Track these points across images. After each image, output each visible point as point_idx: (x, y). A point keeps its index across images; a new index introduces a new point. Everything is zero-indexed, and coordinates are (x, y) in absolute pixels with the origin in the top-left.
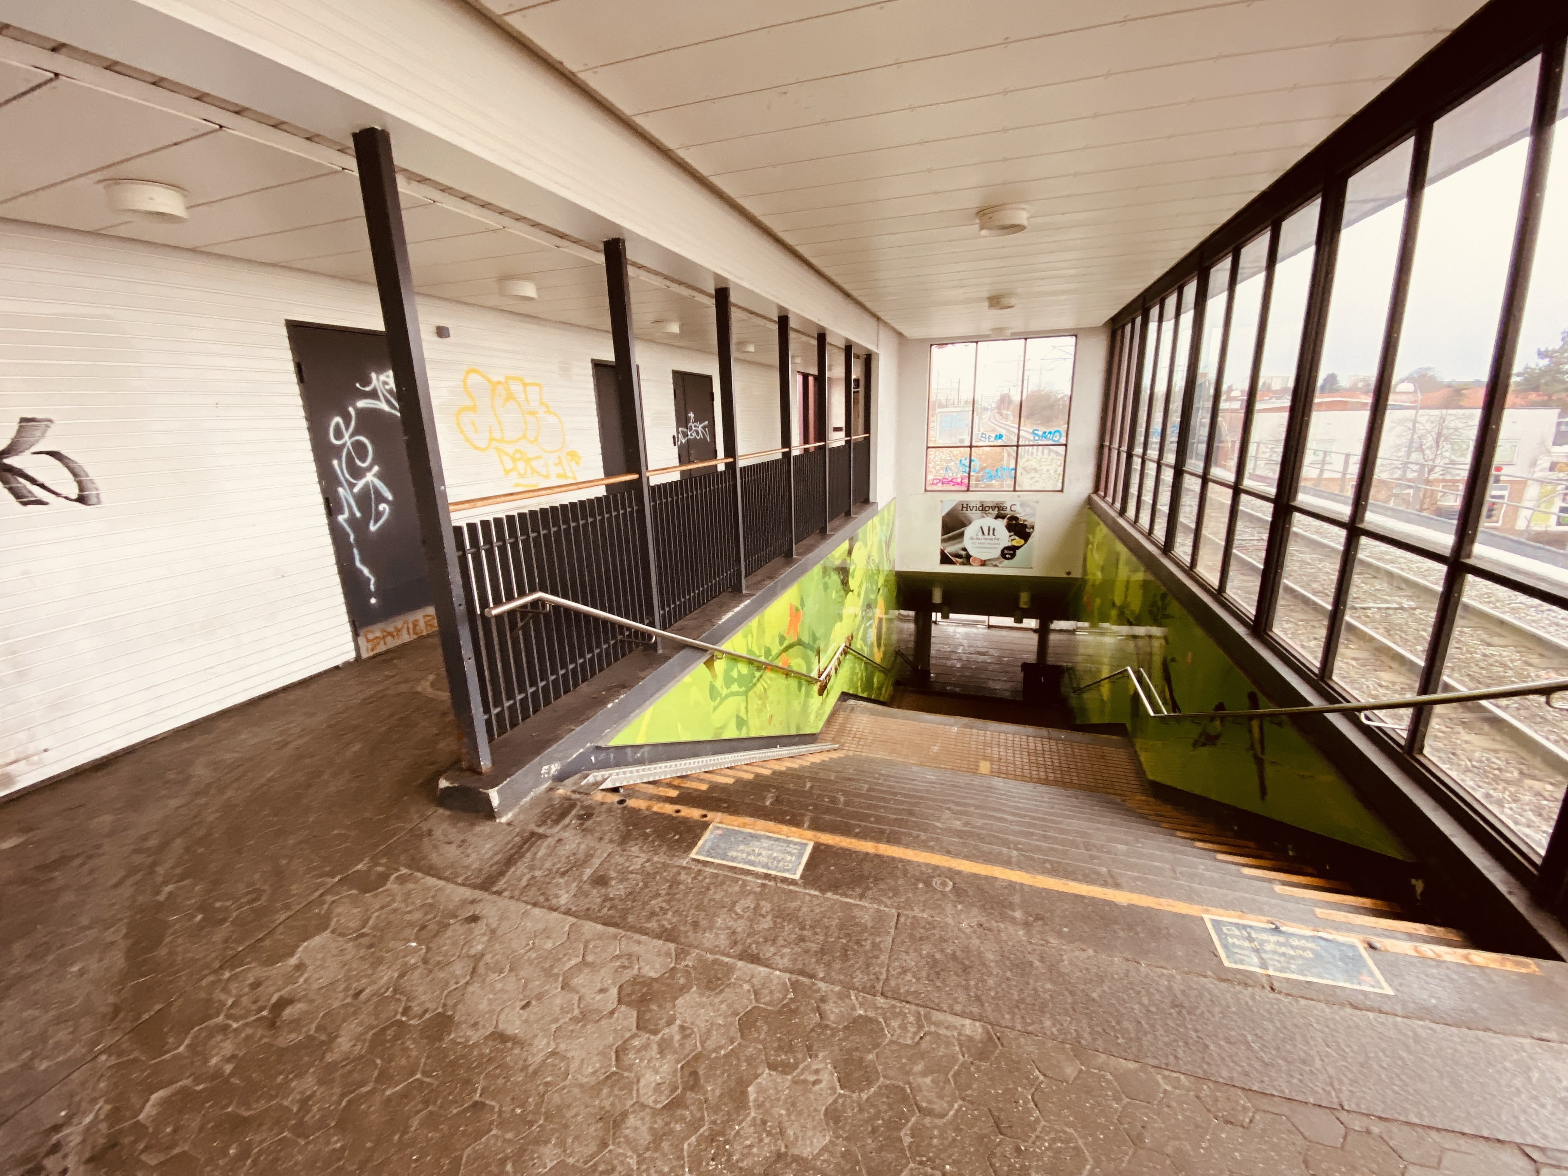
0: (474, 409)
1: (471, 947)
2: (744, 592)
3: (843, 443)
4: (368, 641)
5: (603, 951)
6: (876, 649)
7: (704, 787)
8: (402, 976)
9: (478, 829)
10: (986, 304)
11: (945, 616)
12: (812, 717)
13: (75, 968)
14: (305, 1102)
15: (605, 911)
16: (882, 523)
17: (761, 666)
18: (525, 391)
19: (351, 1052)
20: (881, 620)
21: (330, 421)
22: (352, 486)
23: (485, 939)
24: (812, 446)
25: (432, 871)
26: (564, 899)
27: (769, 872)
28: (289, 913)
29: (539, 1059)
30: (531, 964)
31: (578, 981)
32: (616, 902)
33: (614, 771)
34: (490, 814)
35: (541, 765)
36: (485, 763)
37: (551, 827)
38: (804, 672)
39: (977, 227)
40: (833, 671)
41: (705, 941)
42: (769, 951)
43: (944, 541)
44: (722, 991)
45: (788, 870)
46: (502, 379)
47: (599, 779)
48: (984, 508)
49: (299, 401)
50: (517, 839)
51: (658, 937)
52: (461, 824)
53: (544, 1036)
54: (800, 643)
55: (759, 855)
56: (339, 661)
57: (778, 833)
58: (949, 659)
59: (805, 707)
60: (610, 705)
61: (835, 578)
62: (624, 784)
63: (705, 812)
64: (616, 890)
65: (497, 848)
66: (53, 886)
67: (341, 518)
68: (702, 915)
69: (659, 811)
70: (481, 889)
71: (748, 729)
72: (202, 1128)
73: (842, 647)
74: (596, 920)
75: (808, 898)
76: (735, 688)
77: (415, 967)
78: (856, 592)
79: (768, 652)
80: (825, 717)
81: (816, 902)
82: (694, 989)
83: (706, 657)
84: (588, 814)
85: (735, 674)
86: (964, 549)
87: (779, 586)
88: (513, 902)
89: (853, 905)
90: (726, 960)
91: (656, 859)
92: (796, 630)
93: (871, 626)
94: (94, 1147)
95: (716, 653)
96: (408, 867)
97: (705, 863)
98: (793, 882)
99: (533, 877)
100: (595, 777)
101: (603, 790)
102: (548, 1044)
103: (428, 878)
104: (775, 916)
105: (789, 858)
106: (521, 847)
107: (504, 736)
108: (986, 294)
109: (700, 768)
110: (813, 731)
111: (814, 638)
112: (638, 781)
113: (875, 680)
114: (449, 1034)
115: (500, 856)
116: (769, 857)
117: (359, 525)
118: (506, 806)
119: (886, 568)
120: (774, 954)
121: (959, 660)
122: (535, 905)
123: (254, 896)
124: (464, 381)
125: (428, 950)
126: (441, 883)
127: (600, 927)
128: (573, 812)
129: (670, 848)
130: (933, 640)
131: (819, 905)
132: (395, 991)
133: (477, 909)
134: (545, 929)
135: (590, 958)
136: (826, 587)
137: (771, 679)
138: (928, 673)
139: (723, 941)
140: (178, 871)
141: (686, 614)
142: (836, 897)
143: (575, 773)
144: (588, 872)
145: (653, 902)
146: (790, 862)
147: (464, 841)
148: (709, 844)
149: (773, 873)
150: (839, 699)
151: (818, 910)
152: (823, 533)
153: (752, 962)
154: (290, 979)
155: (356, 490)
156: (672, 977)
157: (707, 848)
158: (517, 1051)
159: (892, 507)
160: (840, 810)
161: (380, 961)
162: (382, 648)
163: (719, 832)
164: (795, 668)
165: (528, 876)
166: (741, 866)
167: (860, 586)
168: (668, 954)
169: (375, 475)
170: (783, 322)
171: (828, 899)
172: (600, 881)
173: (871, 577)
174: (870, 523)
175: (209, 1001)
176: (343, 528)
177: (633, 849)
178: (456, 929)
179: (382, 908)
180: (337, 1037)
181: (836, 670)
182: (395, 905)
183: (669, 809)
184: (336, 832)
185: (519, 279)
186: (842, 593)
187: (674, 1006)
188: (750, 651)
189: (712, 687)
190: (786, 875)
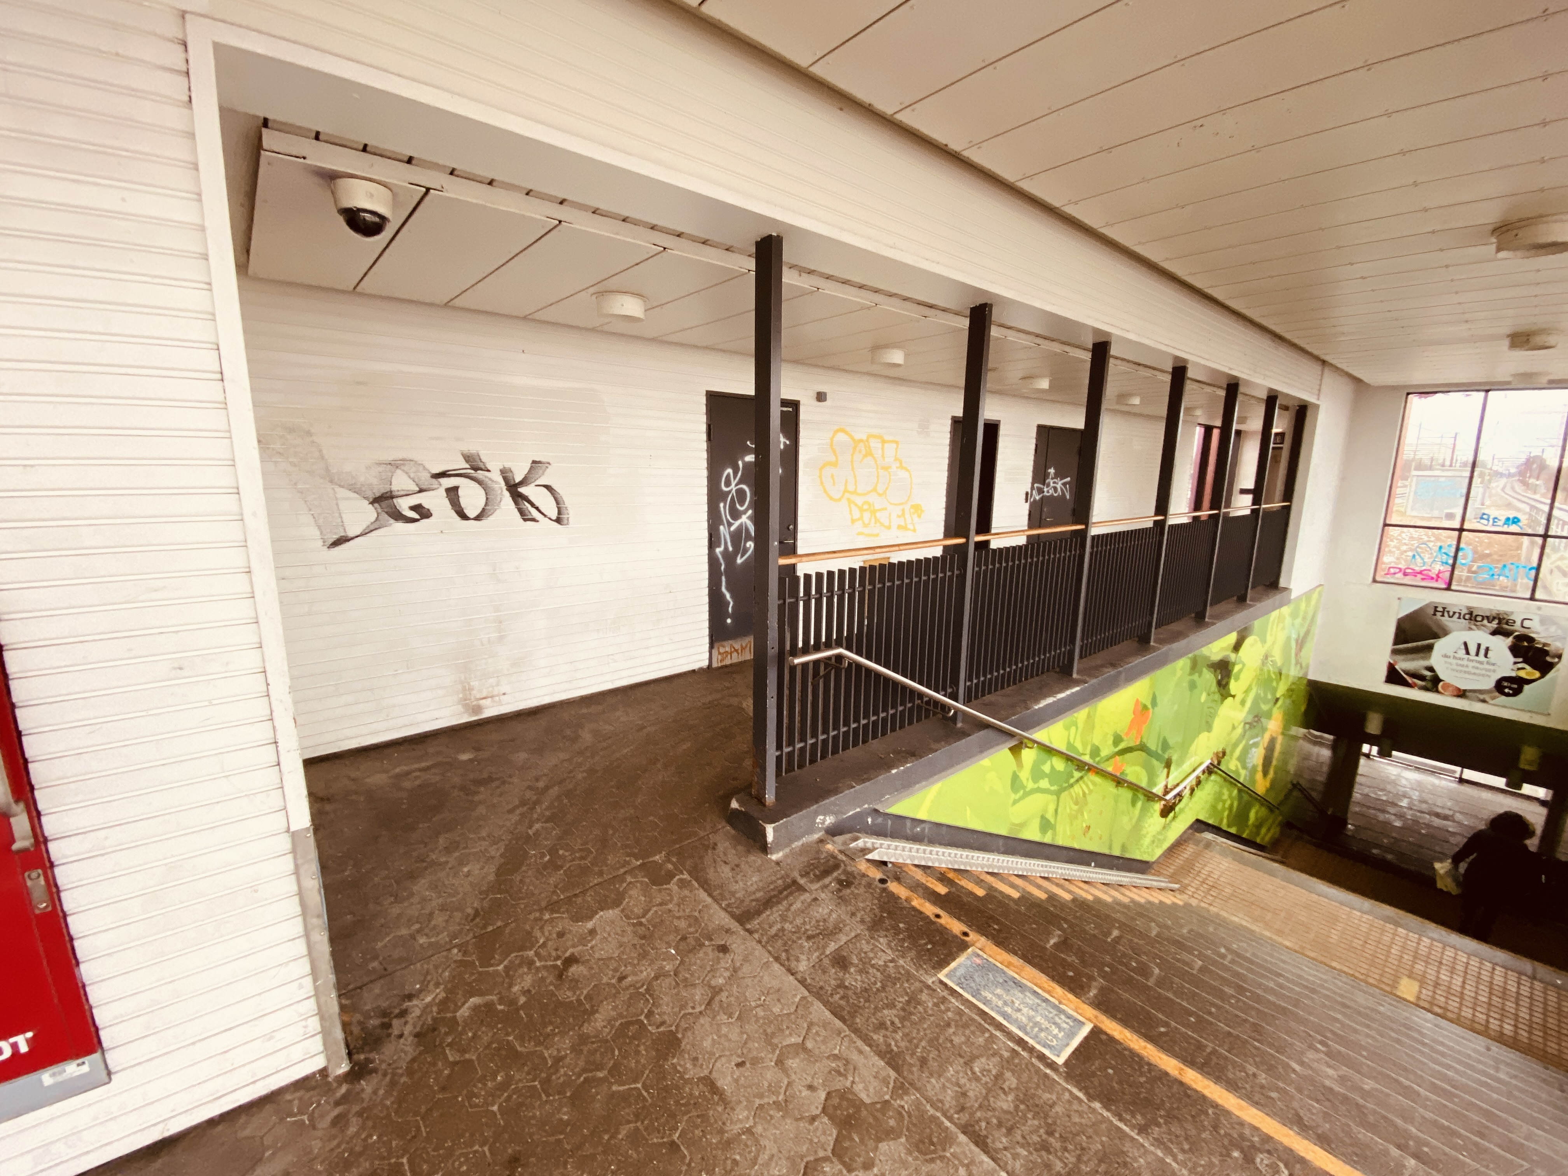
0: (835, 464)
1: (714, 977)
2: (1075, 676)
3: (1247, 512)
4: (719, 653)
5: (824, 1042)
6: (1259, 775)
7: (980, 892)
8: (656, 978)
9: (752, 858)
10: (1506, 342)
11: (1384, 753)
12: (1147, 841)
13: (466, 870)
14: (558, 1060)
15: (837, 997)
16: (1294, 615)
17: (1082, 766)
18: (883, 448)
19: (601, 1032)
20: (1272, 741)
21: (723, 471)
22: (730, 525)
23: (727, 974)
24: (1204, 514)
25: (705, 884)
26: (803, 966)
27: (1026, 1038)
28: (600, 880)
29: (736, 1128)
30: (757, 1021)
31: (793, 1063)
32: (850, 993)
33: (886, 842)
34: (764, 848)
35: (817, 814)
36: (770, 797)
37: (812, 882)
38: (1144, 784)
39: (1494, 247)
40: (1187, 792)
41: (929, 1087)
42: (1001, 1140)
43: (1395, 652)
44: (932, 1160)
45: (1050, 1047)
46: (864, 437)
47: (869, 845)
48: (1473, 617)
49: (705, 455)
50: (780, 882)
51: (881, 1054)
52: (739, 848)
53: (747, 1108)
54: (1142, 748)
55: (1019, 1010)
56: (696, 666)
57: (1049, 992)
58: (1384, 811)
59: (1137, 827)
60: (894, 771)
61: (1209, 678)
62: (893, 860)
63: (966, 929)
64: (854, 979)
65: (761, 884)
66: (476, 798)
67: (718, 550)
68: (933, 1054)
69: (918, 907)
70: (738, 921)
71: (1054, 834)
72: (488, 1046)
73: (1207, 763)
74: (826, 1004)
75: (1067, 1096)
76: (1044, 784)
77: (666, 975)
78: (1239, 698)
79: (1095, 752)
80: (1166, 845)
81: (1076, 1106)
82: (903, 1140)
83: (1013, 743)
84: (846, 882)
85: (1046, 768)
86: (1431, 669)
87: (1123, 675)
88: (759, 947)
89: (1127, 1135)
90: (947, 1124)
91: (901, 962)
92: (1139, 732)
93: (1256, 745)
94: (422, 1026)
95: (1025, 741)
96: (690, 874)
97: (953, 992)
98: (1052, 1065)
99: (783, 929)
100: (865, 842)
101: (868, 860)
102: (748, 1118)
103: (701, 890)
104: (1017, 1098)
105: (1056, 1031)
106: (781, 892)
107: (792, 774)
108: (1508, 331)
109: (982, 866)
110: (1145, 858)
111: (1165, 745)
112: (908, 862)
113: (1252, 815)
114: (673, 1057)
115: (761, 894)
116: (1030, 1019)
117: (730, 557)
118: (779, 845)
119: (1294, 672)
120: (1005, 1149)
121: (1400, 816)
122: (777, 959)
123: (584, 854)
124: (832, 439)
125: (682, 962)
126: (709, 900)
127: (827, 1013)
128: (835, 874)
129: (919, 956)
130: (1359, 779)
131: (1080, 1114)
132: (647, 990)
133: (728, 940)
134: (779, 990)
135: (809, 1045)
136: (1193, 686)
137: (1094, 784)
138: (1345, 823)
139: (949, 1098)
140: (547, 813)
141: (996, 690)
142: (1106, 1114)
143: (850, 831)
144: (832, 947)
145: (886, 1012)
146: (1055, 1036)
147: (737, 866)
148: (961, 972)
149: (1031, 1042)
150: (1191, 827)
151: (1076, 1119)
152: (1200, 620)
153: (977, 1144)
154: (583, 940)
155: (732, 528)
156: (883, 1111)
157: (958, 974)
158: (720, 1109)
159: (1315, 596)
160: (1149, 988)
161: (644, 955)
162: (728, 662)
163: (978, 961)
164: (1131, 778)
165: (779, 926)
166: (993, 1014)
167: (1247, 691)
168: (885, 1081)
169: (748, 518)
170: (1179, 373)
171: (1094, 1111)
172: (841, 962)
173: (1266, 681)
174: (1275, 614)
175: (529, 933)
176: (718, 559)
177: (881, 940)
178: (707, 953)
179: (661, 904)
180: (597, 1011)
181: (1192, 791)
182: (670, 906)
183: (929, 909)
184: (651, 818)
185: (893, 347)
186: (1217, 697)
187: (876, 1148)
188: (1070, 745)
189: (1015, 778)
190: (1047, 1052)
